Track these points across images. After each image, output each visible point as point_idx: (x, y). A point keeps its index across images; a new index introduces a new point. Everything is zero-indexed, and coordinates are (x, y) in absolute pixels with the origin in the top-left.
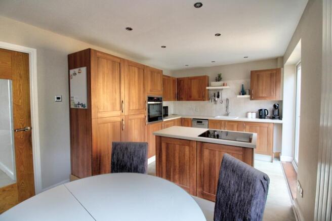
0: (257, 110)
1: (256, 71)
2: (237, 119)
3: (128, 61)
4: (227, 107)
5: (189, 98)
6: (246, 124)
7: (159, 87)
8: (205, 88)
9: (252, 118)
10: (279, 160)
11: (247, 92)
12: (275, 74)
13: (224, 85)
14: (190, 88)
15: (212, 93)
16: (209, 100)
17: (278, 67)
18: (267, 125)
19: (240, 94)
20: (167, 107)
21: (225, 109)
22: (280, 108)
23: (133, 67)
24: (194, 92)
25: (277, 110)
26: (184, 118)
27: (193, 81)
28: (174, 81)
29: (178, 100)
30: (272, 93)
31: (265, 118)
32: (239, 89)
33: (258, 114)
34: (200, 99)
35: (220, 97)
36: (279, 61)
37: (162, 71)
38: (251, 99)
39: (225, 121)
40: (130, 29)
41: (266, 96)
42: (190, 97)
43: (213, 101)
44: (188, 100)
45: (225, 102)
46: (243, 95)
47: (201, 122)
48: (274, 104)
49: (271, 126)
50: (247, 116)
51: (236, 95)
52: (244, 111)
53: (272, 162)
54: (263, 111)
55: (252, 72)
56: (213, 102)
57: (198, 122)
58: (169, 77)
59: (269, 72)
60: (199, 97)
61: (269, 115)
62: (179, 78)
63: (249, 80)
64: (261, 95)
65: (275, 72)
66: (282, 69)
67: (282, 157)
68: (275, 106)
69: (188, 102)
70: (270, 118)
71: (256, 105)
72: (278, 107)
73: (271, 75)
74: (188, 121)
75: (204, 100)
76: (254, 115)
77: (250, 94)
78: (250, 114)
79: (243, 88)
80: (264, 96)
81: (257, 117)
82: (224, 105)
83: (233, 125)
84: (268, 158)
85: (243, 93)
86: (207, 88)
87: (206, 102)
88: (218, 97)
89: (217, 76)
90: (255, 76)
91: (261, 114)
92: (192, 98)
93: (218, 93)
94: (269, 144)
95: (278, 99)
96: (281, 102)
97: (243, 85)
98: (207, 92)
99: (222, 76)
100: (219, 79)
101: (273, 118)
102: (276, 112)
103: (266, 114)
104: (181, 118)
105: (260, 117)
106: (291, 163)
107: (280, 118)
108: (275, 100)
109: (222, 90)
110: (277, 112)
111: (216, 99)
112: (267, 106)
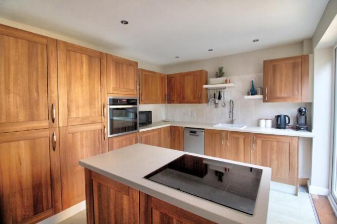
0: (274, 117)
1: (271, 61)
2: (243, 129)
3: (65, 43)
4: (231, 112)
5: (182, 100)
6: (256, 138)
7: (132, 85)
8: (202, 86)
9: (266, 128)
10: (308, 191)
11: (259, 90)
12: (300, 63)
13: (226, 82)
14: (183, 87)
15: (211, 93)
16: (207, 102)
17: (305, 53)
18: (288, 140)
19: (248, 95)
20: (151, 112)
21: (228, 115)
22: (307, 114)
23: (78, 55)
24: (188, 92)
25: (303, 117)
26: (174, 127)
27: (186, 77)
28: (162, 78)
29: (168, 103)
30: (296, 92)
31: (284, 128)
32: (248, 87)
33: (275, 121)
34: (195, 100)
35: (222, 98)
36: (305, 45)
37: (137, 63)
38: (264, 101)
39: (227, 132)
41: (286, 95)
42: (184, 98)
43: (213, 103)
44: (181, 102)
45: (227, 105)
46: (253, 94)
48: (298, 108)
49: (295, 142)
50: (258, 125)
51: (244, 95)
52: (255, 118)
53: (296, 195)
54: (282, 117)
55: (265, 62)
56: (213, 106)
57: (191, 132)
58: (155, 73)
59: (291, 62)
60: (194, 99)
61: (291, 124)
62: (170, 75)
63: (262, 74)
64: (278, 95)
65: (300, 60)
66: (311, 56)
67: (311, 188)
68: (300, 111)
69: (181, 105)
70: (293, 128)
71: (272, 110)
72: (305, 112)
73: (294, 66)
74: (179, 131)
75: (200, 103)
76: (269, 123)
77: (263, 93)
78: (263, 122)
79: (253, 86)
80: (283, 95)
81: (273, 127)
82: (227, 109)
83: (238, 138)
84: (291, 189)
85: (253, 92)
86: (205, 86)
87: (204, 105)
88: (219, 98)
89: (218, 71)
90: (270, 67)
91: (279, 122)
92: (186, 100)
93: (220, 93)
94: (292, 167)
95: (305, 100)
96: (310, 105)
97: (252, 81)
98: (204, 92)
99: (224, 70)
100: (220, 74)
101: (297, 128)
102: (302, 120)
103: (287, 122)
104: (170, 126)
105: (278, 126)
106: (326, 197)
107: (309, 129)
108: (300, 101)
109: (225, 88)
110: (304, 120)
111: (217, 101)
112: (289, 110)
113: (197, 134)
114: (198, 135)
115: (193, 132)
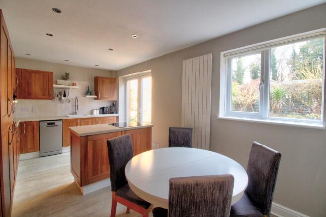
0: (100, 108)
2: (83, 116)
8: (52, 85)
9: (97, 114)
11: (93, 93)
13: (73, 85)
22: (116, 106)
27: (34, 75)
30: (112, 95)
31: (106, 114)
35: (67, 96)
40: (59, 12)
47: (54, 123)
50: (92, 114)
52: (91, 109)
54: (105, 108)
55: (96, 78)
56: (58, 101)
57: (48, 124)
60: (44, 95)
61: (109, 111)
64: (105, 97)
66: (117, 79)
68: (113, 104)
74: (33, 125)
76: (98, 111)
78: (94, 112)
81: (100, 113)
82: (71, 105)
83: (88, 122)
86: (54, 86)
88: (65, 96)
89: (64, 75)
91: (103, 110)
92: (33, 96)
93: (65, 92)
95: (115, 99)
97: (89, 87)
100: (66, 77)
105: (103, 113)
107: (117, 112)
108: (113, 100)
109: (69, 89)
111: (63, 98)
113: (56, 124)
114: (57, 126)
115: (51, 123)
